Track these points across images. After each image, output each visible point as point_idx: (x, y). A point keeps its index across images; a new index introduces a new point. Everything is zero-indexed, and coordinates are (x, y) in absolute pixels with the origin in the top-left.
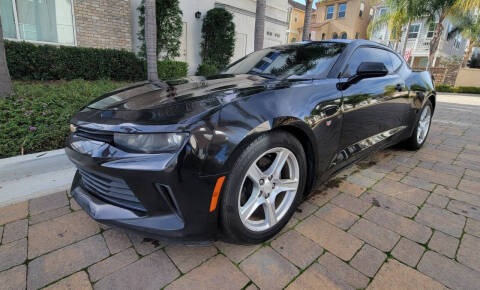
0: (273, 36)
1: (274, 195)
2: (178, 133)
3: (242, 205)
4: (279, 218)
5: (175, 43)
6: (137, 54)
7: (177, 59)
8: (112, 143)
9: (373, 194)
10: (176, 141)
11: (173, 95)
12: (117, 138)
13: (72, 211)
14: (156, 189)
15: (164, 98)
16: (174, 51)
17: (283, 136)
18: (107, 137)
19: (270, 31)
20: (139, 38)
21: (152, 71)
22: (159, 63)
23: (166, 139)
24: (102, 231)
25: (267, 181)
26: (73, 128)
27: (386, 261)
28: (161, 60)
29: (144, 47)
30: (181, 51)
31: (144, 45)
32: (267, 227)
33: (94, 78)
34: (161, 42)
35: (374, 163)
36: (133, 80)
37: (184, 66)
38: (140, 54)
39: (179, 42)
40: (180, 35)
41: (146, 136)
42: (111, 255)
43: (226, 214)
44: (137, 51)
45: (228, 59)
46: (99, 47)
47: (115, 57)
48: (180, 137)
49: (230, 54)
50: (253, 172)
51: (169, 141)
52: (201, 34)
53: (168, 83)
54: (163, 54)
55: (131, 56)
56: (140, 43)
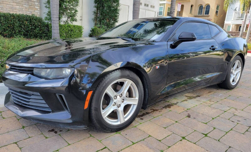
0: (149, 7)
1: (123, 106)
2: (68, 68)
3: (103, 109)
4: (126, 120)
5: (73, 12)
6: (43, 19)
7: (75, 23)
8: (33, 74)
9: (189, 112)
10: (67, 73)
11: (70, 48)
12: (35, 71)
13: (4, 118)
14: (56, 97)
15: (63, 50)
16: (72, 17)
17: (127, 72)
18: (30, 71)
19: (147, 3)
20: (46, 7)
21: (55, 32)
22: (60, 26)
23: (62, 71)
24: (23, 127)
25: (118, 97)
26: (8, 67)
27: (181, 140)
28: (62, 23)
29: (49, 14)
30: (78, 17)
31: (49, 12)
32: (119, 123)
33: (11, 36)
34: (62, 10)
35: (199, 96)
36: (41, 38)
37: (80, 29)
38: (46, 19)
39: (76, 11)
40: (77, 5)
41: (52, 70)
42: (29, 137)
43: (93, 112)
44: (44, 17)
45: (114, 23)
46: (15, 13)
47: (27, 20)
48: (69, 70)
49: (116, 21)
50: (109, 90)
51: (64, 72)
52: (94, 4)
53: (67, 42)
54: (64, 19)
55: (40, 20)
56: (46, 11)
